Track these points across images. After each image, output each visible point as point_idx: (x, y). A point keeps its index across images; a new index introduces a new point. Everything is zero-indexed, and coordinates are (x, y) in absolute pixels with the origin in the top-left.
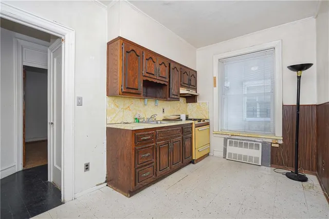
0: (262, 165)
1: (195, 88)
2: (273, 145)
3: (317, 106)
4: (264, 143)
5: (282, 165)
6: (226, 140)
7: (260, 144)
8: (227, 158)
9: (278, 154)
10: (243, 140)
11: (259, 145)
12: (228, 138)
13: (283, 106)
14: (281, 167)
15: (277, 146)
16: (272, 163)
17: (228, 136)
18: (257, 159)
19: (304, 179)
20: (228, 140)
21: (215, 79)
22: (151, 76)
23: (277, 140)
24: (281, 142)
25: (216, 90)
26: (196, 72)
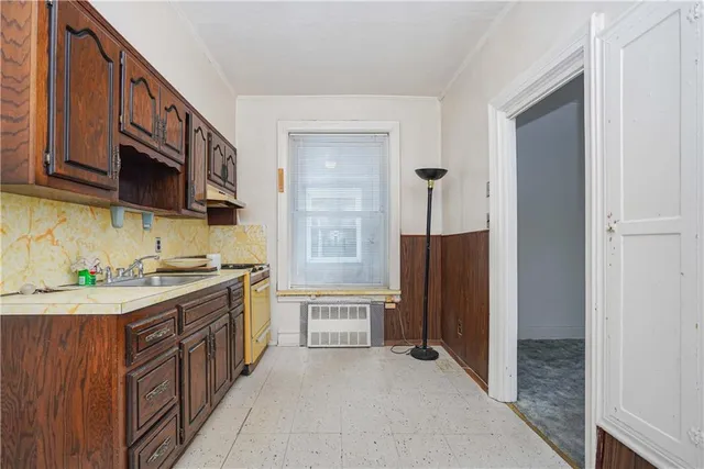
0: (372, 345)
1: (233, 188)
2: (387, 306)
3: (442, 237)
4: (373, 304)
5: (401, 338)
6: (304, 307)
7: (368, 307)
8: (309, 345)
9: (394, 320)
10: (338, 303)
11: (365, 308)
12: (309, 303)
13: (401, 236)
14: (398, 342)
15: (393, 306)
16: (386, 339)
17: (309, 299)
18: (363, 336)
19: (434, 356)
20: (310, 307)
21: (281, 172)
22: (145, 138)
23: (392, 295)
24: (398, 299)
25: (284, 197)
26: (235, 150)
